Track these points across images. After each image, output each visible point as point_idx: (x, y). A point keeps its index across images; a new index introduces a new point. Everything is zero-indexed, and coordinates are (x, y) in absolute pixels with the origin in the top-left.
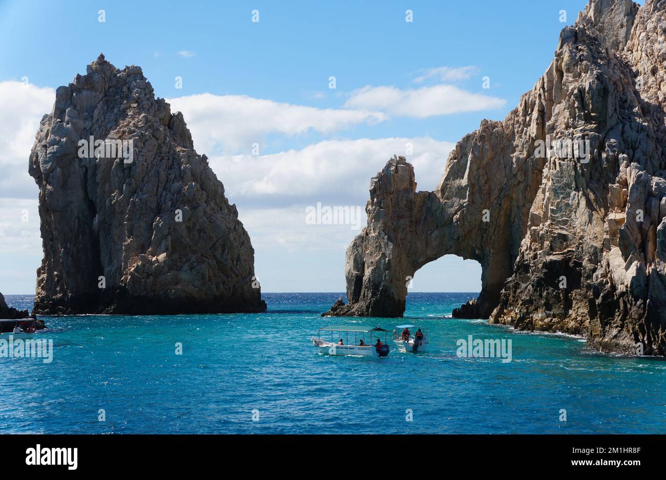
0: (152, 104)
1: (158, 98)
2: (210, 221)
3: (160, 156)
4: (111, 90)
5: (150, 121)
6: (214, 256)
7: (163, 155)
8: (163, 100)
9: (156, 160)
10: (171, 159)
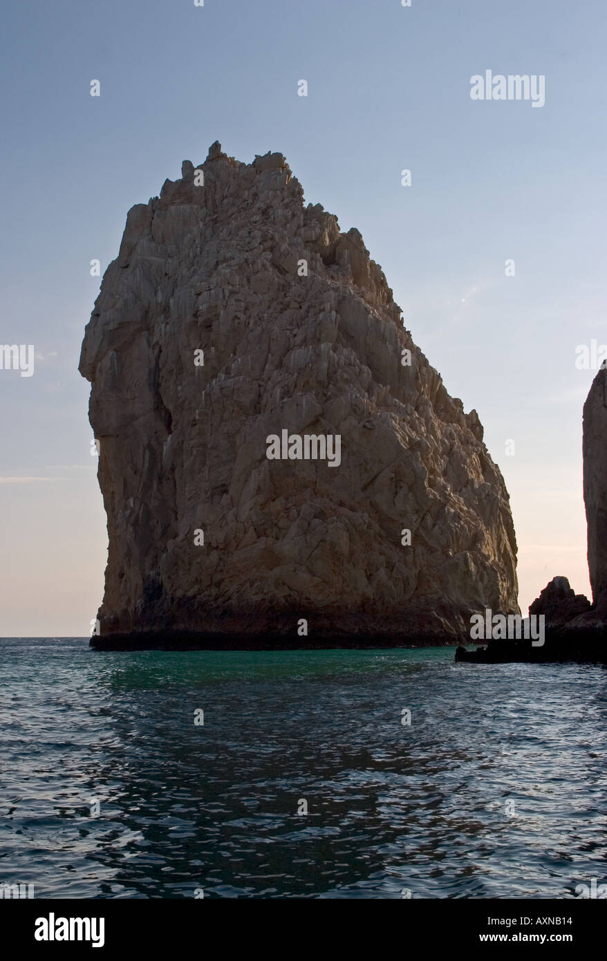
0: (294, 216)
1: (310, 204)
2: (364, 426)
3: (282, 303)
4: (225, 201)
5: (272, 239)
6: (374, 505)
7: (288, 299)
8: (319, 207)
9: (271, 311)
10: (305, 307)
